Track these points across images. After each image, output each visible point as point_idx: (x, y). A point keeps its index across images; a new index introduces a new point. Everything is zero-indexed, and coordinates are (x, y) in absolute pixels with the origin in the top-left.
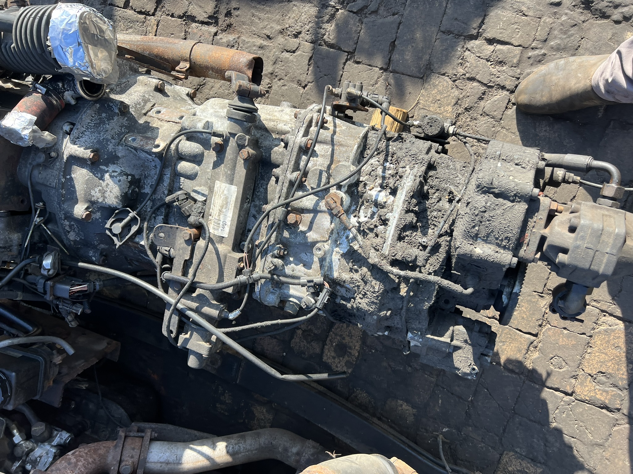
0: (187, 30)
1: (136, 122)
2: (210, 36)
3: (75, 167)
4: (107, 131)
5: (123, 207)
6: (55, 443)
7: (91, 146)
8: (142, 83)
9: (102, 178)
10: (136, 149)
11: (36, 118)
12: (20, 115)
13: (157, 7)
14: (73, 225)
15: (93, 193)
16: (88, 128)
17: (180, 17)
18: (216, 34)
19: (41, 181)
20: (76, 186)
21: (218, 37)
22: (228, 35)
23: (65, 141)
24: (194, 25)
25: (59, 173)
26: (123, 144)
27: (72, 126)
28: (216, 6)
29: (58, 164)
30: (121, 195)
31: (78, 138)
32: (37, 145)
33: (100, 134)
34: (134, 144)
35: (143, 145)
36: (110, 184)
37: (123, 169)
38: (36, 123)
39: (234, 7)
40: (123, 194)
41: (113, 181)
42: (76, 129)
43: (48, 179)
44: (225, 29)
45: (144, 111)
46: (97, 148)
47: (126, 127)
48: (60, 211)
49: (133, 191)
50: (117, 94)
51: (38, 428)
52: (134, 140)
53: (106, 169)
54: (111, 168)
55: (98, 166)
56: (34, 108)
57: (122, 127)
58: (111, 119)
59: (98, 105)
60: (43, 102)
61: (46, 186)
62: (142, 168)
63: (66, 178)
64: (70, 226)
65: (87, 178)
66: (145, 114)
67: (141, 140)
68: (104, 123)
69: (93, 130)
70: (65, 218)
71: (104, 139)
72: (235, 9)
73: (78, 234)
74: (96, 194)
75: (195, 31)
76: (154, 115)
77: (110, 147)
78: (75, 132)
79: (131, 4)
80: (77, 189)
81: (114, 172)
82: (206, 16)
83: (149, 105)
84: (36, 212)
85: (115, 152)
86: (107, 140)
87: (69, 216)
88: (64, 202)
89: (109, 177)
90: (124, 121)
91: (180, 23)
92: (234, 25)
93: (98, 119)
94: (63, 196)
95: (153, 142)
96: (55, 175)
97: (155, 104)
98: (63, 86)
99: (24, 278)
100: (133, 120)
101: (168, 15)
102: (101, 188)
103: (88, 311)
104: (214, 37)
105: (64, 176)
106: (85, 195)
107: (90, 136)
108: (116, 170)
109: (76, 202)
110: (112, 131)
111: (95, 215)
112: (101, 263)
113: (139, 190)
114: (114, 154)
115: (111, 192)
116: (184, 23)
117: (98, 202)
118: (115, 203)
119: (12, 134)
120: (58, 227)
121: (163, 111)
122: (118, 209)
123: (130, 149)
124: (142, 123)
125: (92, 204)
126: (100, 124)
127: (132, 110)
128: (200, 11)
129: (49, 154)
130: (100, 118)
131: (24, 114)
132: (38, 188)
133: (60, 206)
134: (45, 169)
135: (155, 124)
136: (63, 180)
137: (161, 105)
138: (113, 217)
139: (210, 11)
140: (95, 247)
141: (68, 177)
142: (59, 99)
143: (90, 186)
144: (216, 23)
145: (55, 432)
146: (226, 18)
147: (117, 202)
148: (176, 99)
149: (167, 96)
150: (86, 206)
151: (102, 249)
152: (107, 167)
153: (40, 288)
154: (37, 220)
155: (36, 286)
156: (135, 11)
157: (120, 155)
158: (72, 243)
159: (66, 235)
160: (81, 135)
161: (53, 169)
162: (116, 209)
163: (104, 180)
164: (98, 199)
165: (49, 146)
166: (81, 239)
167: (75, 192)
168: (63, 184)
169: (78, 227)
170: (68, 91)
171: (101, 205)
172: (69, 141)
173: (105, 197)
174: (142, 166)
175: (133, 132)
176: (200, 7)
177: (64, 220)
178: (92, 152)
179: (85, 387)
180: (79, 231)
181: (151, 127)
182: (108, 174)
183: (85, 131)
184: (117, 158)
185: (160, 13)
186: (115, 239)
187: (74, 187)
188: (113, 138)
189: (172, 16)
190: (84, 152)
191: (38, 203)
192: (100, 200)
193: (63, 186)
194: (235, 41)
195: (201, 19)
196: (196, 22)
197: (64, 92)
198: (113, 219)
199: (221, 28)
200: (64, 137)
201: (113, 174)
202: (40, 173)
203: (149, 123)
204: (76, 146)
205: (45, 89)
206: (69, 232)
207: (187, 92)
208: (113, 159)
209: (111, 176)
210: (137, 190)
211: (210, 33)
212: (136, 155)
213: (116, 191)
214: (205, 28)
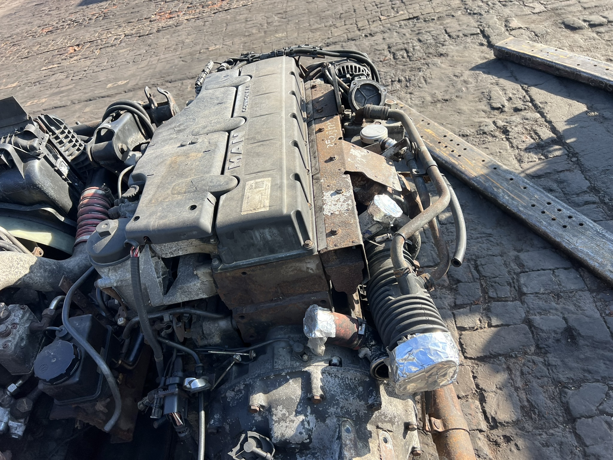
0: (469, 397)
1: (367, 422)
2: (476, 426)
3: (300, 380)
4: (347, 400)
5: (274, 444)
6: (11, 423)
7: (326, 390)
8: (406, 406)
9: (298, 413)
10: (339, 438)
11: (334, 336)
12: (331, 324)
13: (474, 359)
14: (241, 393)
15: (280, 408)
16: (342, 379)
17: (477, 386)
18: (481, 431)
19: (276, 352)
20: (281, 388)
21: (480, 435)
22: (487, 446)
23: (322, 363)
24: (477, 403)
25: (289, 368)
26: (339, 421)
27: (338, 364)
28: (508, 423)
29: (298, 364)
30: (286, 439)
31: (329, 374)
32: (309, 342)
33: (341, 394)
34: (344, 434)
35: (346, 445)
36: (294, 423)
37: (314, 429)
38: (329, 339)
39: (518, 444)
40: (288, 441)
41: (298, 426)
42: (337, 369)
43: (280, 358)
44: (491, 440)
45: (380, 425)
46: (326, 398)
47: (358, 416)
48: (252, 378)
49: (295, 448)
50: (386, 390)
51: (25, 405)
52: (348, 431)
53: (308, 414)
54: (311, 418)
55: (308, 405)
56: (343, 331)
57: (356, 411)
58: (359, 398)
59: (368, 380)
60: (351, 335)
61: (273, 357)
62: (322, 448)
63: (286, 375)
64: (240, 391)
65: (293, 397)
66: (378, 427)
67: (350, 440)
68: (353, 394)
69: (342, 384)
70: (246, 385)
71: (338, 400)
72: (516, 445)
73: (233, 399)
74: (279, 412)
75: (473, 407)
76: (381, 438)
77: (332, 410)
78: (334, 369)
79: (463, 332)
80: (279, 389)
81: (308, 423)
82: (492, 414)
83: (388, 426)
84: (245, 352)
85: (329, 416)
86: (338, 404)
87: (249, 391)
88: (262, 380)
89: (301, 420)
90: (363, 411)
91: (472, 387)
92: (500, 449)
93: (355, 385)
94: (268, 377)
95: (353, 455)
96: (286, 364)
97: (392, 432)
98: (373, 345)
99: (177, 356)
100: (367, 418)
101: (473, 373)
102: (287, 415)
103: (156, 425)
104: (477, 430)
105: (287, 374)
106: (275, 400)
107: (336, 384)
108: (311, 424)
109: (266, 392)
110: (349, 405)
111: (258, 415)
112: (210, 431)
113: (298, 452)
114: (327, 416)
115: (286, 427)
116: (474, 392)
117: (272, 415)
118: (276, 435)
119: (312, 320)
120: (236, 378)
121: (389, 445)
122: (271, 440)
123: (338, 430)
124: (368, 429)
125: (268, 410)
126: (351, 389)
127: (376, 413)
128: (494, 407)
129: (305, 354)
130: (356, 386)
131: (334, 326)
132: (269, 350)
133: (257, 377)
134: (289, 352)
135: (373, 444)
136: (284, 374)
137: (394, 438)
138: (261, 436)
139: (500, 418)
140: (224, 419)
141: (288, 377)
142: (360, 345)
143: (286, 402)
144: (492, 428)
145: (22, 420)
146: (502, 438)
147: (277, 437)
148: (405, 446)
149: (404, 437)
150: (264, 404)
151: (224, 428)
152: (311, 414)
153: (170, 381)
154: (237, 357)
155: (171, 376)
156: (460, 338)
157: (327, 422)
158: (223, 395)
159: (229, 388)
160: (333, 375)
161: (291, 360)
162: (270, 437)
163: (296, 416)
164: (276, 415)
165: (312, 350)
166: (229, 402)
167: (275, 388)
168: (280, 375)
169: (240, 398)
170: (370, 350)
171: (269, 419)
172: (323, 367)
173: (278, 422)
174: (324, 447)
175: (356, 425)
176: (498, 405)
177: (244, 384)
178: (321, 396)
179: (77, 427)
180: (237, 399)
181: (368, 442)
182: (304, 418)
183: (339, 378)
184: (323, 420)
185: (470, 364)
186: (238, 447)
187: (280, 385)
188: (342, 408)
189: (474, 377)
190: (318, 387)
191: (254, 352)
192: (274, 418)
193: (278, 375)
194: (485, 456)
195: (487, 410)
196: (481, 404)
197: (368, 347)
198: (258, 437)
199: (490, 435)
200: (325, 361)
201: (306, 423)
202: (283, 348)
203: (371, 437)
204: (321, 376)
205: (363, 333)
206: (233, 390)
207: (416, 446)
208: (321, 416)
209: (303, 422)
210: (297, 451)
211: (479, 424)
212: (333, 438)
213: (289, 432)
214: (481, 416)
